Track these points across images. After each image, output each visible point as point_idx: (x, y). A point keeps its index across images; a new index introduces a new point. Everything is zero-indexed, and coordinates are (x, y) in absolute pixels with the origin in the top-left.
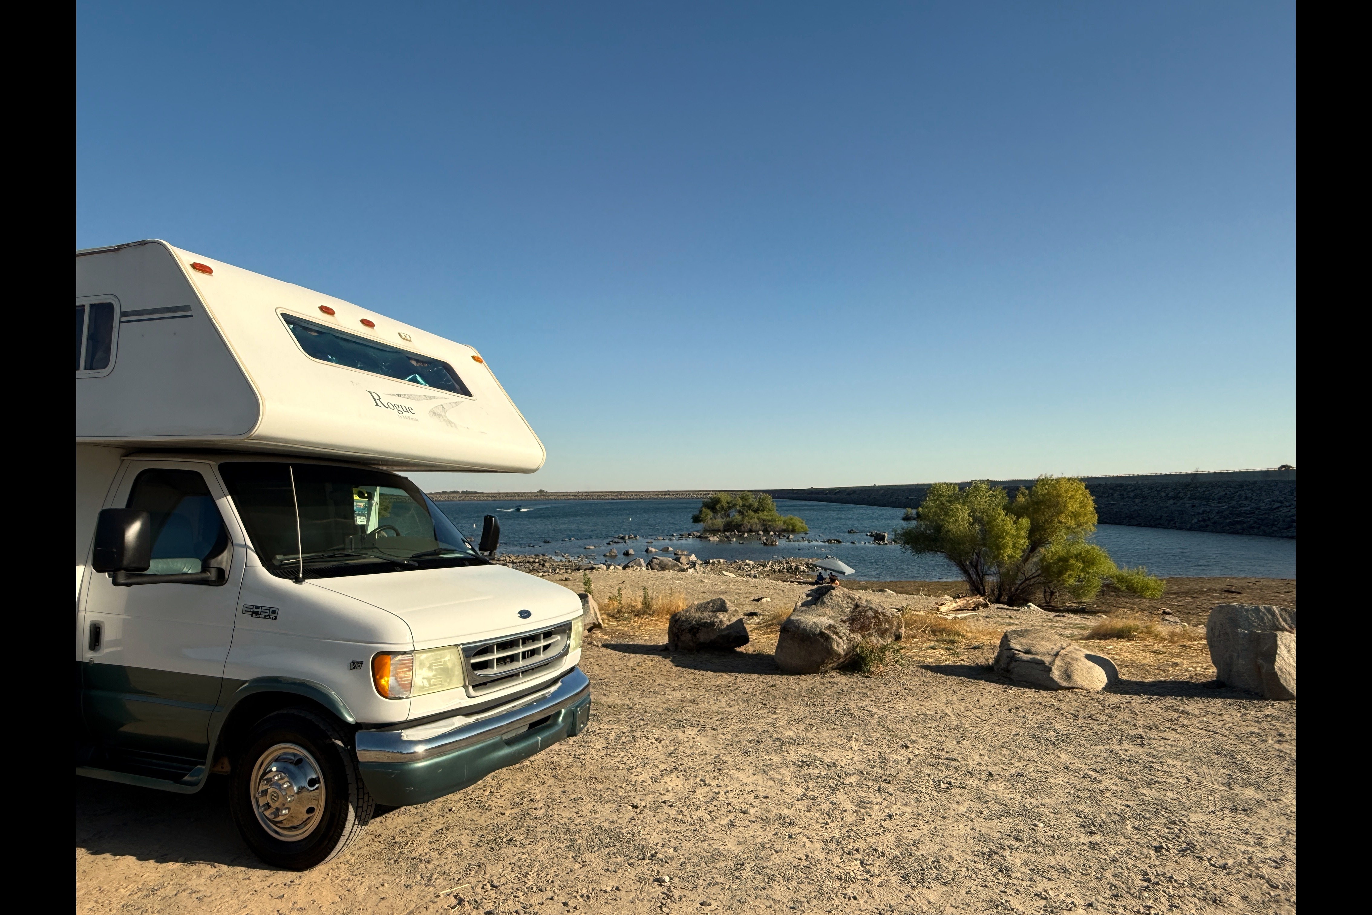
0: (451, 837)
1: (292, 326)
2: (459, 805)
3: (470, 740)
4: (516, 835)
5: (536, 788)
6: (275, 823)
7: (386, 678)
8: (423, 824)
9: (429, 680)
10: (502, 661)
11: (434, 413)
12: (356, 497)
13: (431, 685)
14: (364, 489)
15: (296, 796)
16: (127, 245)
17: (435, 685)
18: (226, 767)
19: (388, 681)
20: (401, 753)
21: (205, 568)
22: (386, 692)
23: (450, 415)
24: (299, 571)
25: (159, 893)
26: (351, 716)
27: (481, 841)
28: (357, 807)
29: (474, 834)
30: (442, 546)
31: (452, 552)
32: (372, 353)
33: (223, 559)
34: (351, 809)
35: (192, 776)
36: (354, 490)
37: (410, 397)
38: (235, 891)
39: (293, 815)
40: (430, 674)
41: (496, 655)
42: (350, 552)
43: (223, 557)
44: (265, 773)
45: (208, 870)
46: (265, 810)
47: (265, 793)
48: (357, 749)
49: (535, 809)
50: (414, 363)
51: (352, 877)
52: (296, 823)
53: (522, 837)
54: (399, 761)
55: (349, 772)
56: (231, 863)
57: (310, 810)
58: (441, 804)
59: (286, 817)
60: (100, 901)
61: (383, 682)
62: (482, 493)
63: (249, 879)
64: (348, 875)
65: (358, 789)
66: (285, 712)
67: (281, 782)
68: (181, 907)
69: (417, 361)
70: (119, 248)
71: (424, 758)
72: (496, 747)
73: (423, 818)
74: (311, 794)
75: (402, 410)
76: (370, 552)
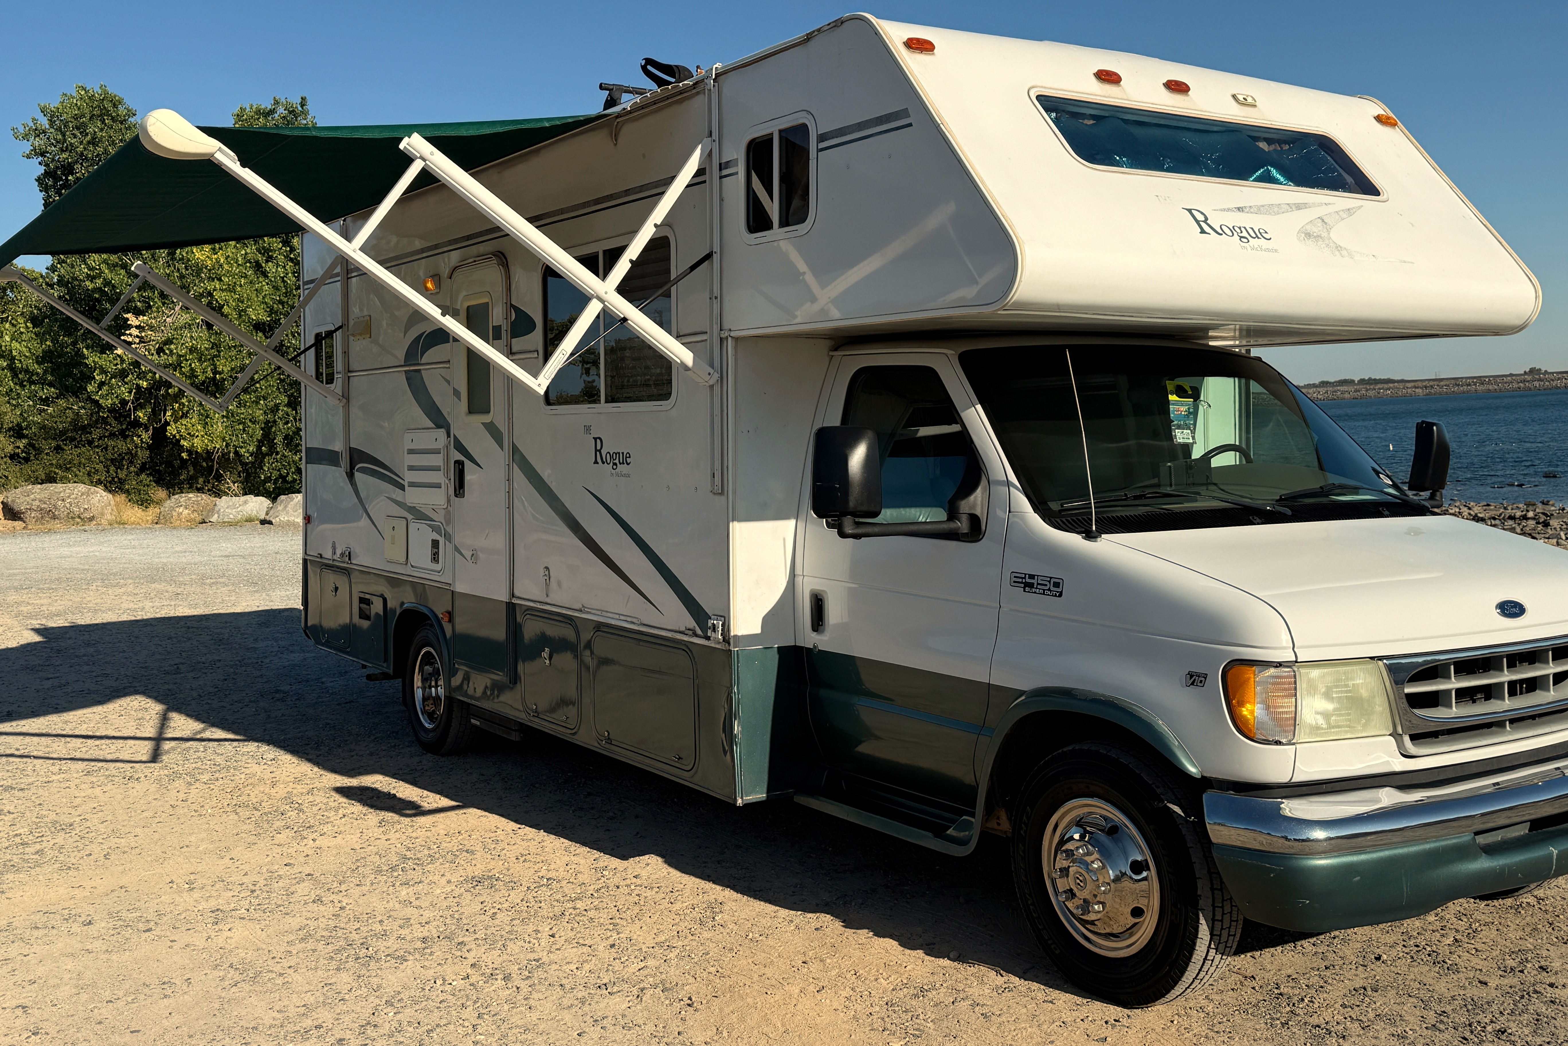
0: (1383, 1002)
1: (1054, 115)
2: (1394, 953)
3: (1408, 834)
4: (1512, 1024)
5: (1552, 948)
6: (1084, 923)
7: (1249, 706)
8: (1328, 973)
9: (1326, 715)
10: (1465, 695)
11: (1308, 235)
12: (1172, 398)
13: (1330, 727)
14: (1186, 382)
15: (1112, 885)
16: (819, 30)
17: (1339, 727)
18: (1003, 824)
19: (1252, 711)
20: (1286, 838)
21: (953, 515)
22: (1250, 730)
23: (1338, 235)
24: (1091, 520)
25: (930, 995)
26: (1195, 766)
27: (1441, 1022)
28: (1213, 920)
29: (1426, 1004)
30: (1334, 479)
31: (1355, 490)
32: (1187, 139)
33: (976, 501)
34: (1202, 921)
35: (958, 829)
36: (1170, 385)
37: (1259, 210)
38: (1035, 1016)
39: (1111, 915)
40: (1330, 706)
41: (1454, 684)
42: (1168, 490)
43: (976, 497)
44: (1062, 842)
45: (993, 978)
46: (1067, 899)
47: (1065, 872)
48: (1207, 821)
49: (1551, 985)
50: (1263, 145)
51: (1211, 1034)
52: (1116, 930)
53: (1526, 1031)
54: (1281, 851)
55: (1196, 857)
56: (1024, 975)
57: (1137, 912)
58: (1359, 945)
59: (1099, 916)
60: (858, 990)
61: (1245, 711)
62: (1402, 381)
63: (1051, 1002)
64: (1204, 1030)
65: (1212, 889)
66: (1085, 747)
67: (1088, 859)
68: (962, 1022)
69: (1269, 141)
70: (809, 38)
71: (1325, 853)
72: (1463, 852)
73: (1327, 963)
74: (1137, 885)
75: (1244, 235)
76: (1203, 490)
